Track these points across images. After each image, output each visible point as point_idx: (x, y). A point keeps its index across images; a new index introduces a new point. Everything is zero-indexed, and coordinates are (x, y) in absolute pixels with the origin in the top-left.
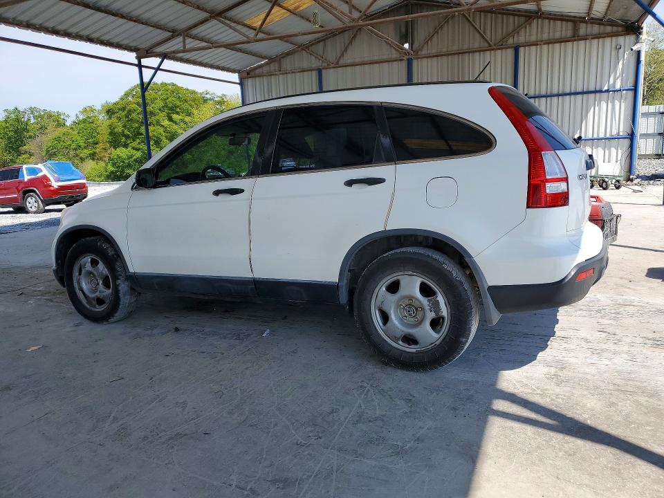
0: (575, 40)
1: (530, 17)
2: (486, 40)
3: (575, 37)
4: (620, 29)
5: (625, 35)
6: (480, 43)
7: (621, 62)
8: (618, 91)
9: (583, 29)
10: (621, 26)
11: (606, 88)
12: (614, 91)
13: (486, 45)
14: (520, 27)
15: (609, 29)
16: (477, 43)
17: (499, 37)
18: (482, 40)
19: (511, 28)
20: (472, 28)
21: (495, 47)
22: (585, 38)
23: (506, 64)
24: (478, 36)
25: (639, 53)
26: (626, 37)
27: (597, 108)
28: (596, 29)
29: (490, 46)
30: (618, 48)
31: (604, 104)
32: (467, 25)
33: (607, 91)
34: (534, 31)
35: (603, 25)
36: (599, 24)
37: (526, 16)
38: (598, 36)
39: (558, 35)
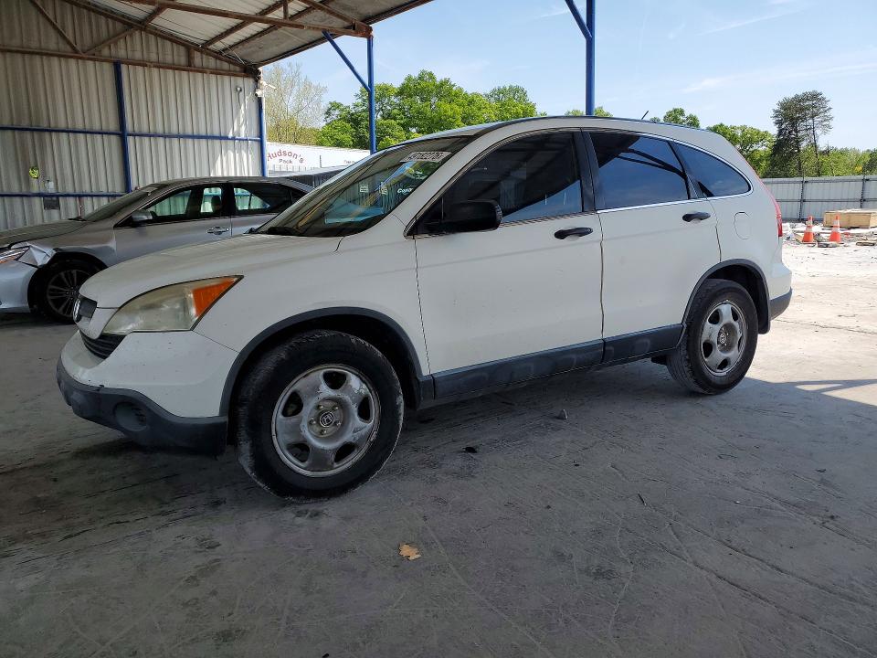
0: (191, 71)
1: (131, 26)
2: (69, 43)
3: (189, 67)
4: (238, 69)
5: (244, 76)
6: (58, 43)
7: (242, 107)
8: (243, 140)
9: (198, 59)
10: (240, 65)
11: (230, 135)
12: (240, 140)
13: (69, 48)
14: (117, 35)
15: (226, 66)
16: (52, 42)
17: (88, 41)
18: (60, 40)
19: (104, 34)
20: (42, 19)
21: (84, 55)
22: (202, 70)
23: (104, 90)
24: (52, 32)
25: (260, 100)
26: (245, 79)
27: (224, 159)
28: (212, 62)
29: (76, 52)
30: (239, 91)
31: (231, 154)
32: (33, 12)
33: (234, 139)
34: (138, 47)
35: (220, 59)
36: (216, 58)
37: (124, 23)
38: (217, 72)
39: (169, 59)
